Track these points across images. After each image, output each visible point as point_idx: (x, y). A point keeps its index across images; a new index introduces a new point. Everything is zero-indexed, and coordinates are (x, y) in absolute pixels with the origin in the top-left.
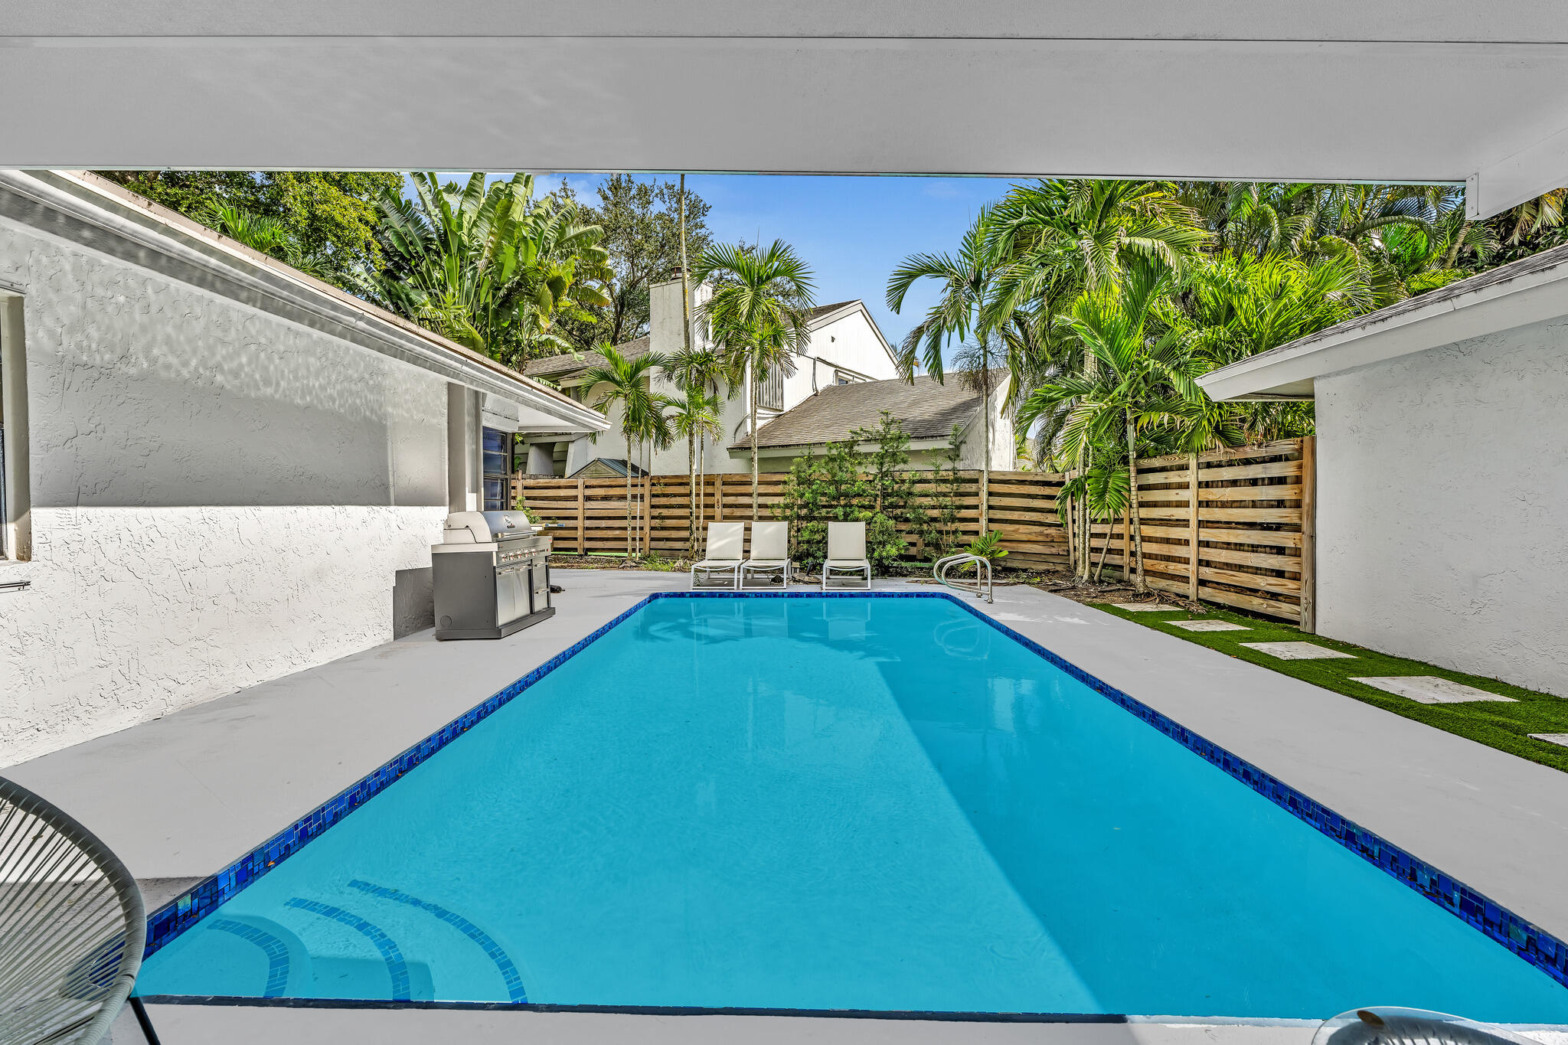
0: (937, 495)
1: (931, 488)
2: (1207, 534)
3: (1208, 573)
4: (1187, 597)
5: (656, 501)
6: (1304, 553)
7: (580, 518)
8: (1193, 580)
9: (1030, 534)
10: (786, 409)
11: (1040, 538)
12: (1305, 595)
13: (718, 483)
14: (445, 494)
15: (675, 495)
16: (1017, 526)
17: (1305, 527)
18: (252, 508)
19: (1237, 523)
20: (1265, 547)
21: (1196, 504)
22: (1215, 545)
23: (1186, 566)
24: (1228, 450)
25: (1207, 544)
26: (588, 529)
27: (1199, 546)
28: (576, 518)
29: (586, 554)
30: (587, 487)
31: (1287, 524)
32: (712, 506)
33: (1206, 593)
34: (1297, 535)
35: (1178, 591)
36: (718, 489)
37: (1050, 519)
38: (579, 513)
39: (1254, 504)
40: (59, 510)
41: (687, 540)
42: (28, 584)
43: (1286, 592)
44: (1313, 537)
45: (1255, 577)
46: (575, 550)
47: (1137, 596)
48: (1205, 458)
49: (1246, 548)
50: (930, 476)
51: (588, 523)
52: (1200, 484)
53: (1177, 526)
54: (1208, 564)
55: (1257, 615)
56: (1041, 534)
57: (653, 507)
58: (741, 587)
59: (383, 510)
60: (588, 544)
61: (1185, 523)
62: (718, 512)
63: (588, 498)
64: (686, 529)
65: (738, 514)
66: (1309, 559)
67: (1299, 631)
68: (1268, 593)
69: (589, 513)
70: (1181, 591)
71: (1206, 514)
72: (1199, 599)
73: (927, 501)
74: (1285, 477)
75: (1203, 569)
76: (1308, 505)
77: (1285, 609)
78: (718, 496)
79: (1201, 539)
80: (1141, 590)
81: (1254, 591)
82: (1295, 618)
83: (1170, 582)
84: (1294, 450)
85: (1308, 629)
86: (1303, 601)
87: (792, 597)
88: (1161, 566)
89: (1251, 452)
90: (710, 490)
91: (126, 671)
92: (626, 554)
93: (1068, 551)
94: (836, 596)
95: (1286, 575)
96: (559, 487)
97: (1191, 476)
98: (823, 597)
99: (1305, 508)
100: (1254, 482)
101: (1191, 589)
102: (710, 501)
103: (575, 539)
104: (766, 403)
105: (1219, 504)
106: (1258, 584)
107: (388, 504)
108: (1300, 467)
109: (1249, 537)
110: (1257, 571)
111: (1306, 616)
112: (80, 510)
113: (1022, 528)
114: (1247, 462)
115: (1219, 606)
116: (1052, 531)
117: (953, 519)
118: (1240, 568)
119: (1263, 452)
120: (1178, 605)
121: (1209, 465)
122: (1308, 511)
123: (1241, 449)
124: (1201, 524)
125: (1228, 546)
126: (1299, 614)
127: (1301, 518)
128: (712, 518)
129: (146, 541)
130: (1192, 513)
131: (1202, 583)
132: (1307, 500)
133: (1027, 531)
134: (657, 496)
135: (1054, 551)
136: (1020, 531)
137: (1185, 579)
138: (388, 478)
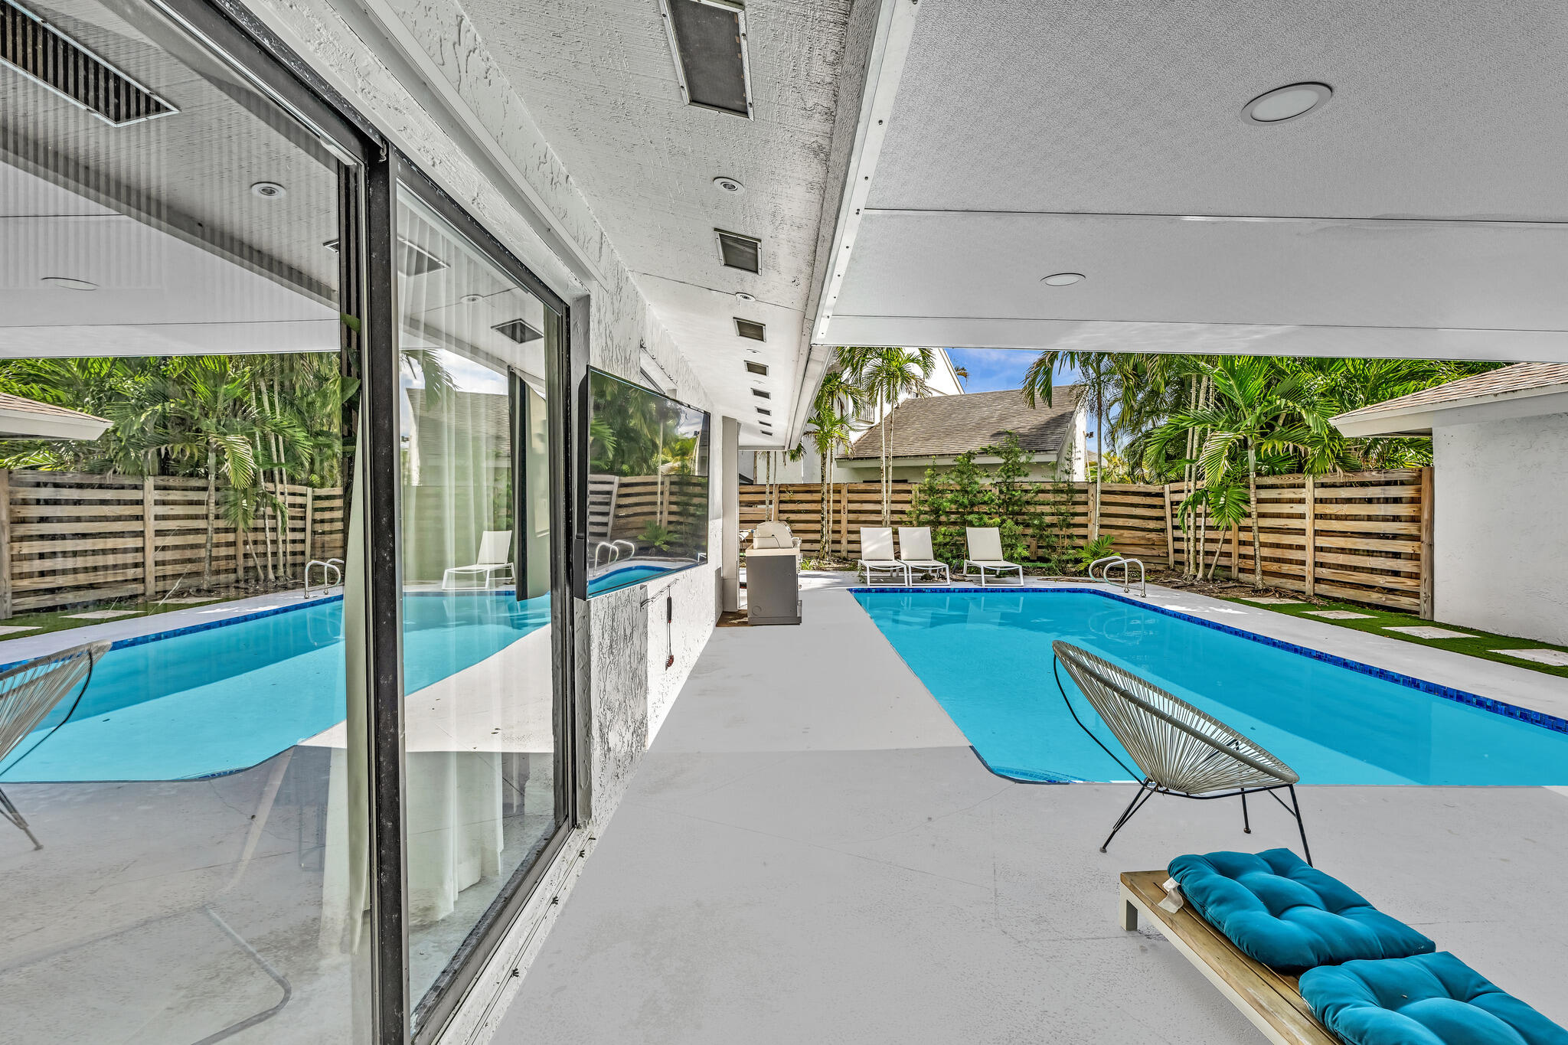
0: (1055, 503)
1: (1050, 497)
2: (1322, 542)
3: (1324, 572)
4: (1304, 593)
5: (784, 507)
6: (1423, 558)
8: (1309, 578)
9: (1134, 538)
11: (1142, 542)
12: (1423, 590)
13: (844, 491)
15: (802, 502)
16: (1122, 531)
17: (1424, 537)
19: (1352, 533)
20: (1381, 552)
21: (1312, 516)
22: (1329, 550)
23: (1301, 567)
24: (1346, 474)
25: (1322, 549)
27: (1315, 551)
31: (1402, 535)
32: (839, 512)
33: (1323, 589)
34: (1416, 544)
35: (1292, 587)
36: (845, 496)
37: (1152, 525)
39: (1369, 518)
41: (818, 542)
43: (1405, 588)
44: (1431, 546)
45: (1373, 576)
47: (1257, 591)
48: (1321, 479)
49: (1361, 553)
50: (1049, 487)
52: (1316, 501)
53: (1289, 534)
54: (1322, 565)
55: (1377, 607)
56: (1143, 538)
57: (780, 512)
58: (911, 583)
61: (1302, 532)
62: (844, 516)
64: (818, 532)
65: (863, 519)
66: (1428, 562)
67: (1419, 619)
68: (1384, 588)
70: (1296, 588)
71: (1322, 525)
72: (1315, 595)
73: (1047, 509)
74: (1401, 498)
75: (1319, 570)
76: (1427, 520)
77: (1405, 602)
78: (844, 503)
79: (1317, 545)
80: (1260, 587)
81: (1370, 587)
82: (1415, 608)
83: (1284, 580)
84: (1412, 476)
85: (1428, 617)
86: (1422, 595)
88: (1274, 567)
89: (1368, 476)
90: (838, 497)
93: (1168, 553)
94: (999, 591)
95: (1402, 574)
97: (1308, 493)
98: (988, 591)
99: (1424, 523)
100: (1370, 501)
101: (1308, 586)
102: (837, 507)
104: (863, 417)
105: (1333, 517)
106: (1377, 582)
108: (1419, 491)
109: (1367, 544)
110: (1372, 571)
111: (1425, 607)
113: (1126, 533)
114: (1363, 484)
115: (1336, 600)
116: (1153, 535)
117: (1069, 526)
118: (1355, 569)
119: (1382, 477)
120: (1297, 598)
121: (1323, 485)
122: (1427, 526)
123: (1359, 474)
124: (1317, 533)
125: (1342, 551)
126: (1418, 605)
127: (1420, 530)
128: (839, 522)
130: (1308, 525)
131: (1317, 580)
132: (1425, 516)
133: (1131, 535)
134: (785, 502)
135: (1155, 553)
136: (1128, 536)
137: (1302, 578)
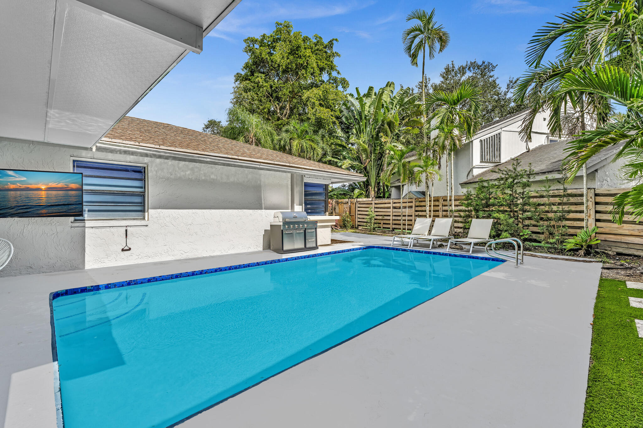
1: (545, 200)
5: (417, 209)
7: (391, 216)
10: (503, 161)
11: (641, 234)
13: (440, 200)
14: (289, 206)
15: (424, 206)
18: (209, 210)
26: (395, 220)
28: (390, 216)
29: (394, 230)
30: (394, 203)
32: (438, 211)
36: (440, 203)
38: (391, 214)
40: (155, 210)
42: (148, 225)
46: (389, 228)
51: (394, 218)
57: (416, 211)
58: (411, 247)
59: (259, 211)
60: (394, 226)
62: (440, 213)
63: (394, 208)
69: (394, 214)
78: (441, 206)
87: (426, 253)
90: (437, 203)
91: (170, 247)
92: (401, 231)
94: (447, 255)
96: (386, 203)
98: (441, 255)
102: (436, 208)
103: (390, 224)
104: (487, 160)
107: (262, 209)
112: (160, 210)
117: (562, 219)
128: (438, 216)
129: (176, 217)
133: (630, 228)
134: (417, 206)
136: (624, 228)
138: (261, 201)
